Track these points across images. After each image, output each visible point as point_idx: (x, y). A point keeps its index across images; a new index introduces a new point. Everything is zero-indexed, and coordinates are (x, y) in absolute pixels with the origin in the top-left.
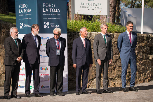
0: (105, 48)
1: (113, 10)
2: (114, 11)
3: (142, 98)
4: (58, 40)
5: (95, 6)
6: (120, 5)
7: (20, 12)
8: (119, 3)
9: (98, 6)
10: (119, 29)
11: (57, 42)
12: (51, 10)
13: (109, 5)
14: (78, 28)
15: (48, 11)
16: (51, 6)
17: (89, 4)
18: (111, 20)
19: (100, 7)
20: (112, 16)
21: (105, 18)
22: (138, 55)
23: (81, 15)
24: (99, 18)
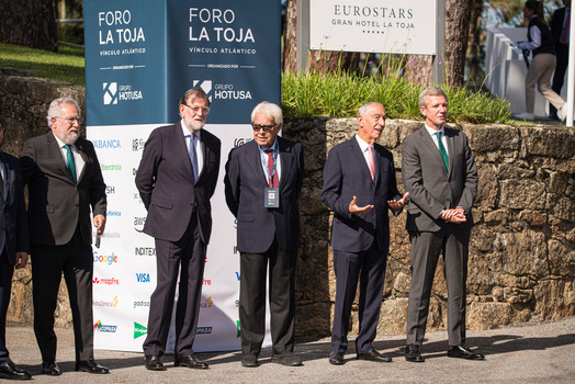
0: (446, 183)
1: (458, 33)
2: (460, 40)
3: (569, 374)
4: (271, 151)
5: (387, 20)
6: (484, 15)
7: (104, 39)
8: (480, 10)
9: (402, 20)
10: (482, 108)
11: (265, 157)
12: (222, 33)
13: (444, 14)
14: (321, 102)
15: (206, 36)
16: (222, 18)
17: (367, 12)
18: (449, 73)
19: (407, 21)
20: (452, 57)
21: (425, 63)
22: (552, 207)
23: (334, 54)
24: (404, 63)
